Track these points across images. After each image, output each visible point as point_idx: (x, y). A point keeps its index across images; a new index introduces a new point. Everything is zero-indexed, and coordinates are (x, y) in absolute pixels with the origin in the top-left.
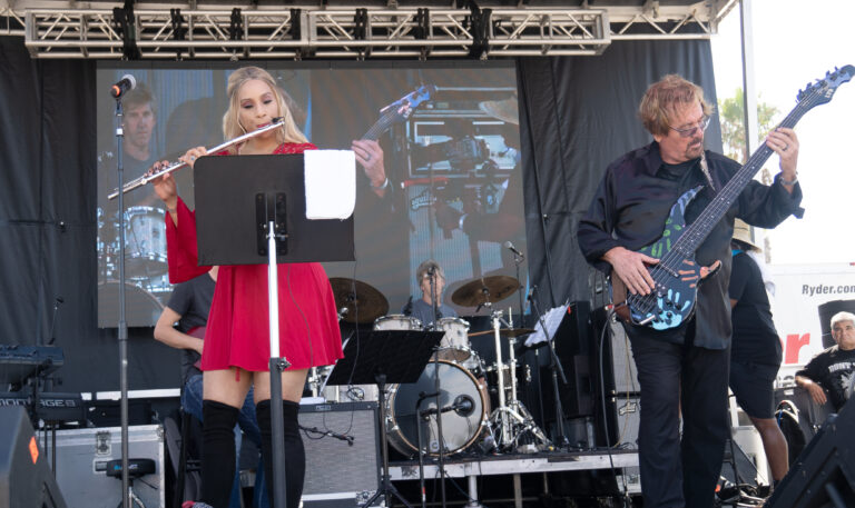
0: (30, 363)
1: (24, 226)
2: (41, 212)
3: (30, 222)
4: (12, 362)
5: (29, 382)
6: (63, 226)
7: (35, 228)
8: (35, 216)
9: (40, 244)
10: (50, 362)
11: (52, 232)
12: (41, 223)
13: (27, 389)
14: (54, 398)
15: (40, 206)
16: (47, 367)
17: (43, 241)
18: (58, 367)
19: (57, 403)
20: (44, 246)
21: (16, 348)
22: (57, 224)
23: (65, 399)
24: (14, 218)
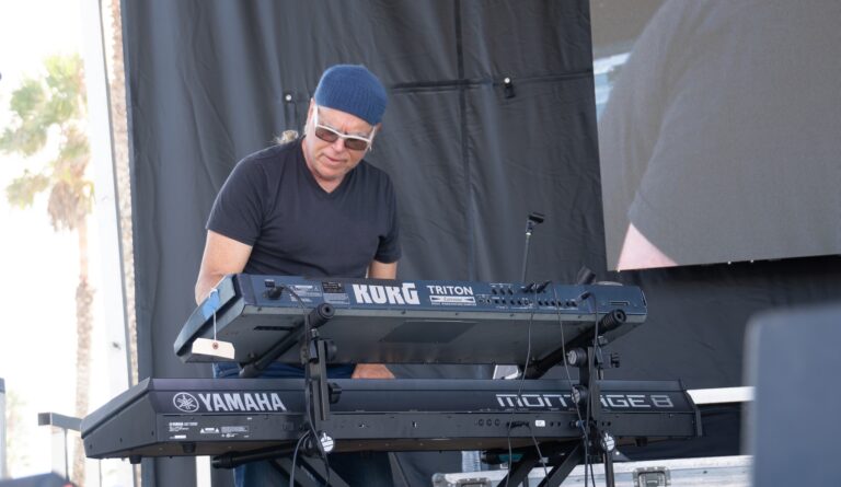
0: (574, 318)
1: (429, 93)
2: (461, 64)
3: (440, 84)
4: (536, 317)
5: (573, 357)
6: (509, 86)
7: (451, 95)
8: (449, 74)
9: (464, 125)
10: (622, 314)
11: (486, 98)
12: (464, 84)
13: (567, 372)
14: (626, 392)
15: (460, 53)
16: (615, 325)
17: (470, 118)
18: (635, 325)
19: (632, 401)
20: (471, 127)
21: (541, 289)
22: (497, 84)
23: (648, 392)
24: (406, 80)
